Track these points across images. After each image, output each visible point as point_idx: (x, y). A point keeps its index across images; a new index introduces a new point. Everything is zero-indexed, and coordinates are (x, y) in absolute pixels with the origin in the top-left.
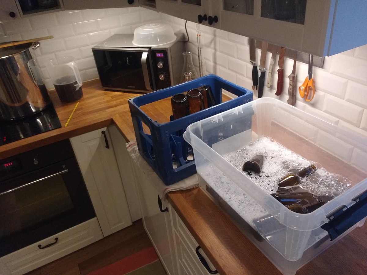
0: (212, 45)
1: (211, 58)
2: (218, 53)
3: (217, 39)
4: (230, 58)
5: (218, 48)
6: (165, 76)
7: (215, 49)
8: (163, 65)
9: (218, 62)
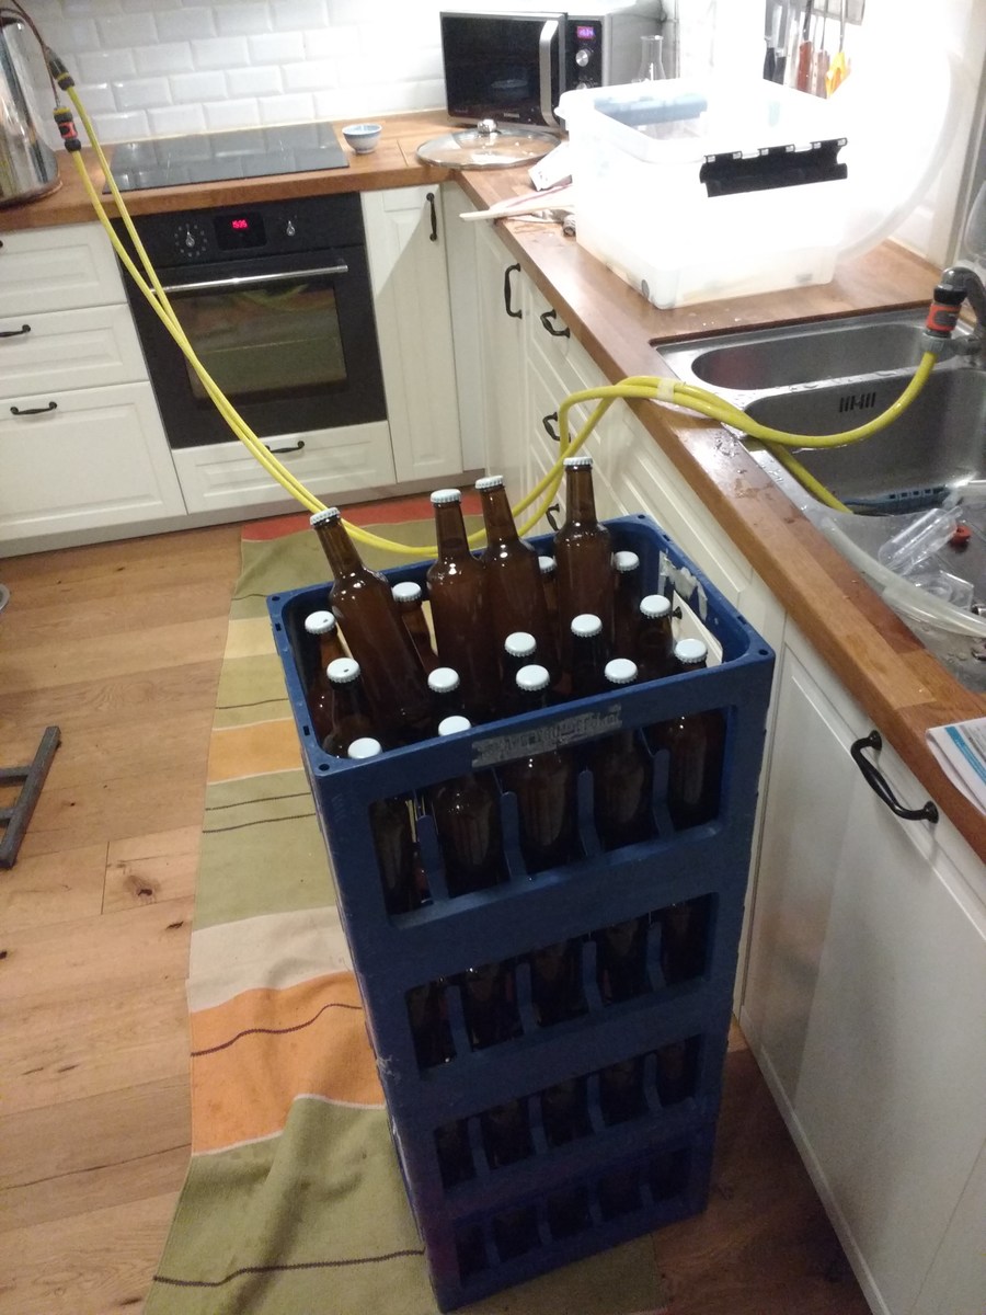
8: (590, 59)
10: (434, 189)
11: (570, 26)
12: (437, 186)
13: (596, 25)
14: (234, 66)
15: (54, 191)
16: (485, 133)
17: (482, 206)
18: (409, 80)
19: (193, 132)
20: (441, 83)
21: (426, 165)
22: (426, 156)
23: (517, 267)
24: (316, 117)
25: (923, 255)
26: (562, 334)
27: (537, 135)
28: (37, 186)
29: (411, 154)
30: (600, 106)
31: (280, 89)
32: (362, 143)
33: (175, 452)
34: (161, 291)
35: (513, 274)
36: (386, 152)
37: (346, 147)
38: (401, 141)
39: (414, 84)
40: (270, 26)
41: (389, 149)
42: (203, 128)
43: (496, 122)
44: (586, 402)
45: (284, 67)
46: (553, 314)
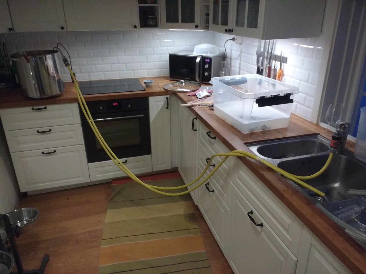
0: (239, 58)
1: (238, 66)
2: (242, 62)
3: (243, 54)
4: (248, 64)
5: (242, 59)
6: (208, 74)
7: (241, 60)
8: (208, 66)
9: (241, 68)
10: (168, 96)
11: (203, 59)
12: (169, 96)
13: (210, 59)
14: (113, 64)
15: (64, 94)
16: (182, 83)
17: (185, 103)
18: (159, 69)
19: (100, 79)
20: (168, 69)
21: (166, 90)
22: (166, 88)
23: (196, 118)
24: (134, 76)
25: (309, 120)
26: (213, 138)
27: (195, 84)
28: (59, 93)
29: (162, 87)
30: (220, 81)
31: (125, 69)
32: (148, 84)
33: (89, 164)
34: (93, 121)
35: (195, 120)
36: (155, 87)
37: (144, 85)
38: (158, 84)
39: (160, 69)
40: (124, 55)
41: (155, 86)
42: (103, 78)
43: (184, 81)
44: (221, 156)
45: (126, 64)
46: (210, 132)
